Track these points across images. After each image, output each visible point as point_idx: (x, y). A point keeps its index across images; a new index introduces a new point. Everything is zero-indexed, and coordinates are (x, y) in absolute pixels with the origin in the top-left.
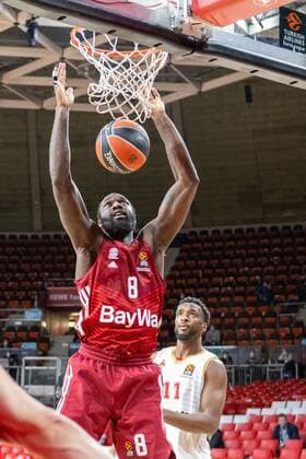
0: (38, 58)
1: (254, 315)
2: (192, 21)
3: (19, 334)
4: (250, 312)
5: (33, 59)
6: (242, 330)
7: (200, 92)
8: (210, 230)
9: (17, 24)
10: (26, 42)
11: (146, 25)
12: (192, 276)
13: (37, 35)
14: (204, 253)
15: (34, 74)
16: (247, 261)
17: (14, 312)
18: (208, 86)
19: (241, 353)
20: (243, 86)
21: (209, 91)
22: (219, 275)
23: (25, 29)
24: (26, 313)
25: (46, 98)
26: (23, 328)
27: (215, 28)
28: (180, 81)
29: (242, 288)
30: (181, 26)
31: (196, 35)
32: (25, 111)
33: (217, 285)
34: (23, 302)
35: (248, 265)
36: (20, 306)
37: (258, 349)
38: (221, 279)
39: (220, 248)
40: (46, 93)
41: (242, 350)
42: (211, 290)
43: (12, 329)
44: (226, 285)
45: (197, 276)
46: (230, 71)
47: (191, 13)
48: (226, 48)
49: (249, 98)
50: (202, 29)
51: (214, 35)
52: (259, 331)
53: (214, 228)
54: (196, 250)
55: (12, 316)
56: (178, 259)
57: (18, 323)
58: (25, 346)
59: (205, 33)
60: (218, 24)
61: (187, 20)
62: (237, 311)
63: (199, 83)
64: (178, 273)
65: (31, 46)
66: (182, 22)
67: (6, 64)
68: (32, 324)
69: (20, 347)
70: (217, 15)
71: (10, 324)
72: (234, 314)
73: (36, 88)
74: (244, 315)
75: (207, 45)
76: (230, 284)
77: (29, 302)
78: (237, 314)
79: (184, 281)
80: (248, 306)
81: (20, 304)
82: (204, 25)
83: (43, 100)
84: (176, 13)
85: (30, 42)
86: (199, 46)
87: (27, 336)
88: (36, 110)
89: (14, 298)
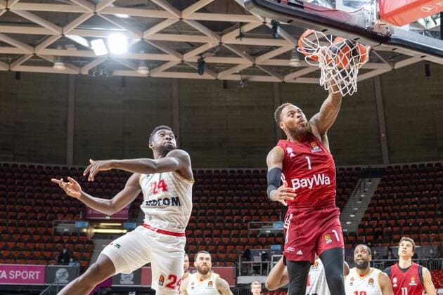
0: (280, 47)
1: (433, 224)
2: (380, 22)
3: (269, 239)
4: (430, 222)
5: (277, 47)
6: (424, 235)
7: (393, 70)
8: (402, 165)
9: (265, 23)
10: (271, 35)
11: (348, 25)
12: (389, 198)
13: (279, 30)
14: (397, 182)
15: (278, 57)
16: (428, 186)
17: (265, 224)
18: (398, 65)
19: (423, 251)
20: (424, 65)
21: (399, 69)
22: (408, 197)
23: (271, 26)
24: (274, 224)
25: (286, 74)
26: (271, 235)
27: (396, 28)
28: (379, 61)
29: (424, 206)
30: (372, 26)
31: (383, 32)
32: (272, 83)
33: (407, 203)
34: (272, 217)
35: (428, 189)
36: (270, 219)
37: (436, 248)
38: (409, 199)
39: (409, 178)
40: (286, 70)
41: (424, 248)
42: (402, 207)
43: (264, 235)
44: (413, 203)
45: (392, 197)
46: (408, 57)
47: (379, 17)
48: (404, 41)
49: (428, 73)
50: (387, 28)
51: (395, 32)
52: (436, 235)
53: (405, 164)
54: (393, 179)
55: (264, 227)
56: (379, 186)
57: (268, 232)
58: (273, 247)
59: (389, 30)
60: (397, 25)
61: (377, 22)
62: (421, 221)
63: (393, 63)
64: (379, 195)
65: (275, 38)
66: (373, 24)
67: (258, 51)
68: (278, 232)
69: (270, 248)
70: (396, 18)
71: (263, 232)
72: (419, 223)
73: (279, 67)
74: (425, 224)
75: (390, 39)
76: (416, 203)
77: (276, 216)
78: (421, 224)
79: (383, 201)
80: (428, 217)
81: (269, 218)
82: (388, 25)
83: (284, 76)
84: (369, 17)
85: (274, 35)
86: (385, 39)
87: (275, 240)
88: (279, 83)
89: (266, 214)
